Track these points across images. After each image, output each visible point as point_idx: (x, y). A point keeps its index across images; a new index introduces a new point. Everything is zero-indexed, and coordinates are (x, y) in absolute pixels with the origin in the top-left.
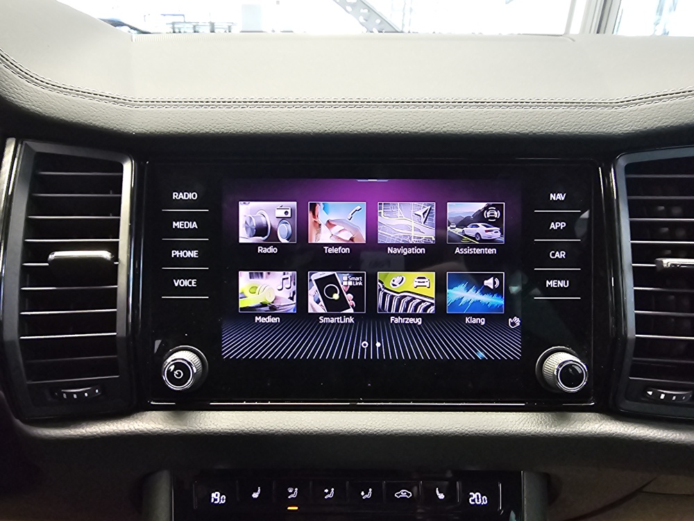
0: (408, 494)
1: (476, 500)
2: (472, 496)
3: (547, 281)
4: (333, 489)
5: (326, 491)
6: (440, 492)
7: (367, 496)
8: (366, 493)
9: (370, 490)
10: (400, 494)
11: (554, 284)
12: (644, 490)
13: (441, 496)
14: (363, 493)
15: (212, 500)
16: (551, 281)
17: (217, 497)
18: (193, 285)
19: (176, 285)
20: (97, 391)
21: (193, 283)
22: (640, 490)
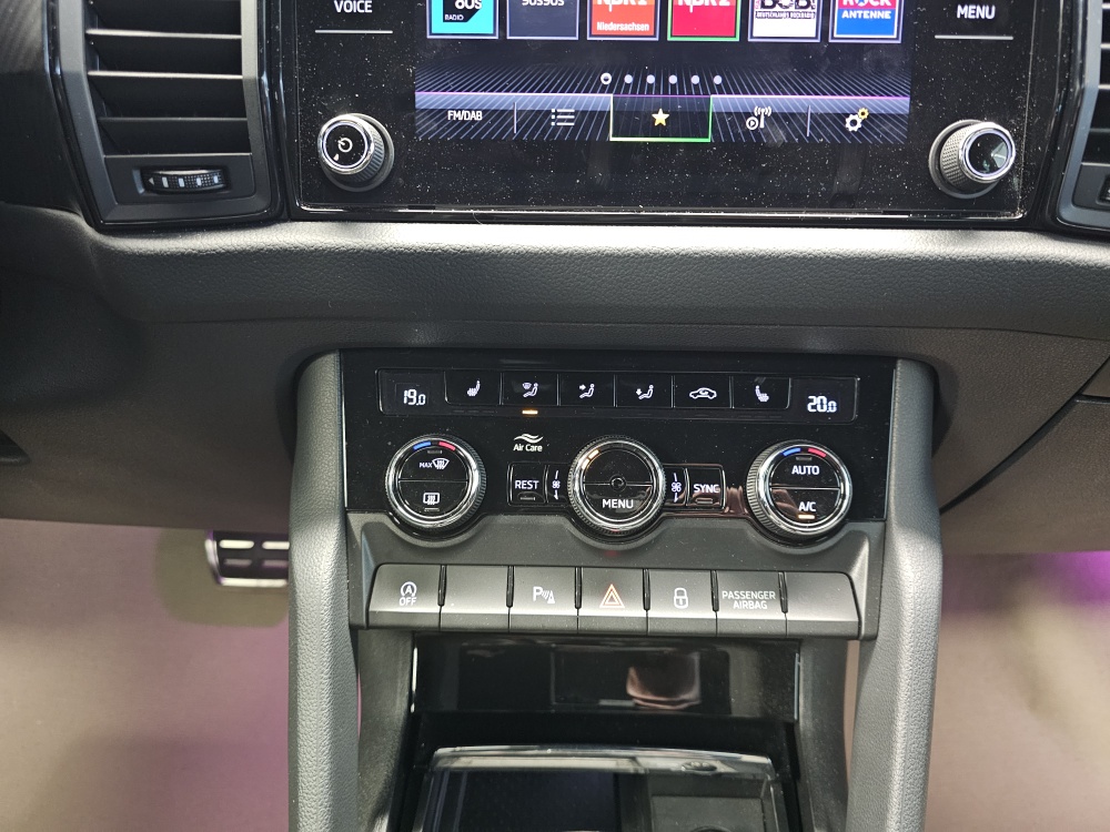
0: (711, 394)
1: (819, 407)
2: (812, 401)
3: (959, 7)
4: (592, 386)
5: (583, 387)
6: (762, 392)
7: (646, 396)
8: (644, 391)
9: (651, 387)
10: (698, 394)
11: (971, 12)
12: (1086, 393)
13: (764, 398)
14: (639, 392)
15: (405, 402)
16: (966, 7)
17: (412, 396)
18: (367, 11)
19: (339, 10)
20: (216, 179)
21: (367, 6)
22: (1078, 395)
